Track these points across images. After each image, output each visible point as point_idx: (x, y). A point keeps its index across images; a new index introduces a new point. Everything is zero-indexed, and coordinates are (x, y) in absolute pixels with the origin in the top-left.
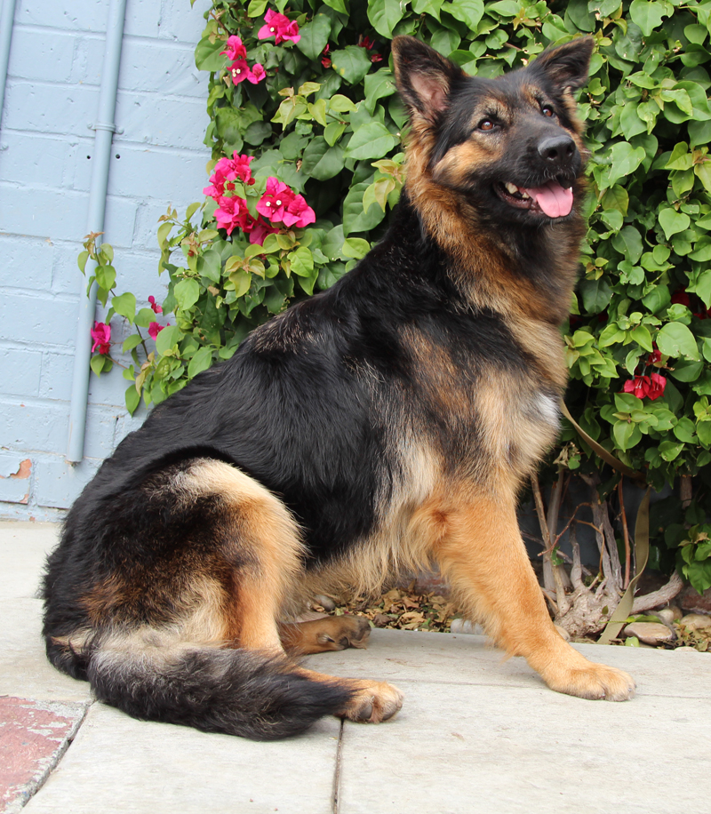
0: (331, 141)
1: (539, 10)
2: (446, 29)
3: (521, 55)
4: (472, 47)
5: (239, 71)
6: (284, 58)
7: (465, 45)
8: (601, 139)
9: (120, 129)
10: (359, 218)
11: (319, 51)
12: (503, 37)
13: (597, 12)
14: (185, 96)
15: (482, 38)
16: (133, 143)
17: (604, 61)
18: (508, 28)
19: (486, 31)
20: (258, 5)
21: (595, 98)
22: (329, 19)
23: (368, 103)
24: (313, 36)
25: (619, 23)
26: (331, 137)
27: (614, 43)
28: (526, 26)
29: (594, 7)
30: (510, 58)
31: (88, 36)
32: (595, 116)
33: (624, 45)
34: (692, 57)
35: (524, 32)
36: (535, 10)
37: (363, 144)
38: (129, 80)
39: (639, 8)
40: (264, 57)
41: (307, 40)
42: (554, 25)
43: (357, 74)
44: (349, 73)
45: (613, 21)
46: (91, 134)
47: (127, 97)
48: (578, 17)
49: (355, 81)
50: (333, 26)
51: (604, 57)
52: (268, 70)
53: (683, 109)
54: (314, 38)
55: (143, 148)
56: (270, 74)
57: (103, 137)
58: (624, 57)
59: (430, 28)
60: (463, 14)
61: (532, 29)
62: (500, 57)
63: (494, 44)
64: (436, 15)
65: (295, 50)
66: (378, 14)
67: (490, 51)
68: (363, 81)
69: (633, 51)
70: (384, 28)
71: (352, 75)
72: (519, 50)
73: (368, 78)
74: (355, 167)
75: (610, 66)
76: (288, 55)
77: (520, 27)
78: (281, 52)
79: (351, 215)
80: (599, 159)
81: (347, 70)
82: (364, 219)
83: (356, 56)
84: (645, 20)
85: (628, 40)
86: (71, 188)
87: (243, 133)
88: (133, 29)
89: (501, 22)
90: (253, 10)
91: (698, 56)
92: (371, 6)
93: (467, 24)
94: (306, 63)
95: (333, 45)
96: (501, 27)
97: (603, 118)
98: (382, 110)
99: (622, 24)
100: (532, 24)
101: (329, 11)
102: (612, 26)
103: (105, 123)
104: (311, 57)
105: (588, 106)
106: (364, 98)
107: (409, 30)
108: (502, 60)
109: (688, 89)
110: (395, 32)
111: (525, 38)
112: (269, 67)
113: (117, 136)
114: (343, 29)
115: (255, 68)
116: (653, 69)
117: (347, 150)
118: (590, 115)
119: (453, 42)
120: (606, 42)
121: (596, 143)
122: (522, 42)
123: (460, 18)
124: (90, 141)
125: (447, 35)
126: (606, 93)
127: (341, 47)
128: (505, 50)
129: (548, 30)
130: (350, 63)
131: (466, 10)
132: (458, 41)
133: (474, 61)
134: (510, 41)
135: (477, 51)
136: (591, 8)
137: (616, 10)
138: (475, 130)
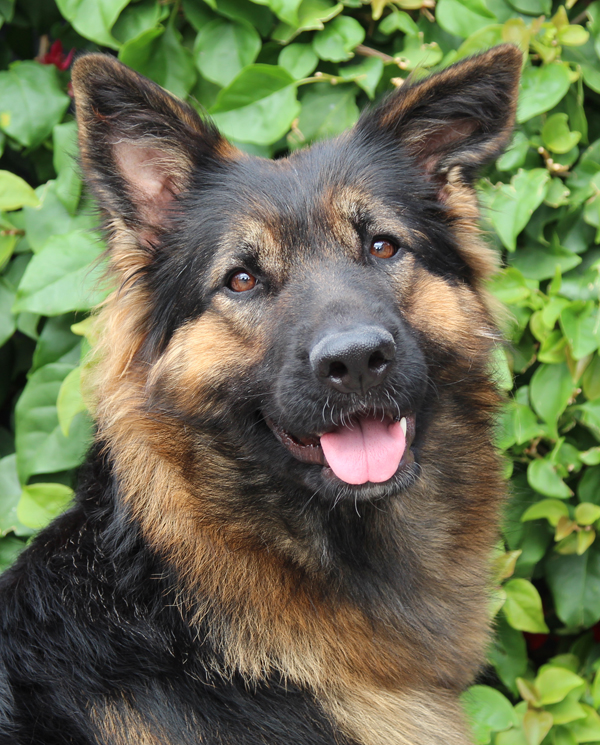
2: (227, 21)
3: (392, 71)
4: (286, 58)
7: (270, 54)
8: (574, 246)
10: (51, 442)
12: (352, 33)
15: (307, 38)
17: (573, 77)
18: (362, 14)
19: (314, 22)
21: (557, 157)
23: (65, 187)
27: (595, 36)
28: (400, 9)
30: (367, 78)
32: (560, 196)
35: (398, 21)
37: (54, 279)
42: (464, 3)
43: (37, 124)
44: (20, 122)
49: (34, 140)
51: (573, 68)
59: (192, 18)
61: (415, 14)
62: (347, 76)
63: (334, 49)
67: (325, 66)
68: (50, 138)
71: (27, 127)
72: (389, 60)
73: (61, 133)
74: (40, 328)
75: (587, 89)
77: (387, 11)
79: (34, 436)
80: (570, 288)
81: (15, 116)
82: (63, 443)
83: (33, 84)
93: (274, 8)
96: (348, 12)
97: (577, 201)
100: (414, 3)
105: (542, 175)
106: (53, 176)
107: (148, 24)
108: (351, 85)
110: (118, 29)
111: (399, 35)
114: (4, 25)
117: (21, 295)
118: (549, 194)
119: (244, 47)
120: (577, 36)
121: (563, 254)
122: (392, 43)
126: (582, 147)
128: (358, 60)
130: (20, 102)
132: (256, 46)
133: (290, 92)
134: (368, 42)
135: (297, 66)
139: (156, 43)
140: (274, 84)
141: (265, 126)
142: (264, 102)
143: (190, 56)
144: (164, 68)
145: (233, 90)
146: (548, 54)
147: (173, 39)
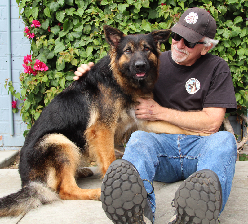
0: (50, 50)
1: (97, 10)
2: (76, 18)
3: (94, 22)
4: (82, 22)
5: (28, 36)
6: (39, 31)
7: (80, 21)
9: (13, 54)
10: (60, 67)
11: (47, 28)
12: (89, 18)
13: (111, 9)
14: (27, 44)
15: (84, 19)
16: (16, 57)
17: (114, 20)
19: (85, 17)
20: (32, 19)
22: (49, 20)
23: (59, 39)
24: (45, 25)
25: (117, 11)
26: (50, 48)
27: (116, 16)
30: (91, 23)
31: (3, 33)
33: (119, 16)
34: (136, 17)
35: (94, 16)
37: (58, 49)
38: (13, 42)
39: (120, 6)
40: (35, 31)
41: (44, 26)
42: (101, 13)
43: (57, 32)
44: (55, 32)
45: (115, 10)
46: (6, 56)
47: (13, 46)
48: (108, 11)
49: (57, 34)
50: (50, 22)
53: (133, 30)
54: (46, 25)
55: (19, 58)
56: (36, 35)
57: (9, 56)
58: (119, 19)
60: (78, 14)
62: (89, 23)
63: (87, 20)
64: (72, 15)
65: (41, 29)
66: (59, 17)
67: (87, 22)
69: (121, 17)
70: (61, 20)
71: (56, 33)
72: (94, 21)
73: (59, 32)
74: (57, 55)
75: (115, 22)
76: (40, 30)
78: (38, 30)
79: (58, 67)
81: (54, 32)
82: (61, 67)
83: (56, 28)
84: (122, 9)
85: (120, 15)
86: (3, 69)
87: (39, 51)
88: (13, 29)
89: (89, 14)
90: (31, 20)
91: (138, 16)
92: (57, 15)
93: (80, 16)
94: (45, 31)
95: (51, 26)
96: (89, 16)
98: (63, 40)
99: (118, 11)
100: (96, 14)
101: (49, 18)
102: (115, 12)
103: (9, 53)
104: (45, 30)
107: (67, 19)
109: (135, 25)
110: (63, 20)
112: (35, 33)
113: (12, 56)
114: (53, 22)
115: (32, 34)
116: (126, 21)
117: (54, 51)
119: (78, 21)
120: (114, 16)
122: (94, 19)
123: (78, 15)
124: (6, 58)
125: (76, 19)
127: (53, 26)
128: (90, 21)
129: (100, 15)
130: (55, 30)
131: (79, 13)
132: (79, 21)
133: (83, 25)
134: (91, 19)
135: (83, 22)
136: (110, 8)
137: (116, 8)
138: (124, 51)
139: (68, 22)
140: (80, 25)
141: (80, 30)
142: (80, 27)
143: (72, 23)
144: (70, 24)
145: (76, 26)
146: (111, 18)
147: (70, 21)
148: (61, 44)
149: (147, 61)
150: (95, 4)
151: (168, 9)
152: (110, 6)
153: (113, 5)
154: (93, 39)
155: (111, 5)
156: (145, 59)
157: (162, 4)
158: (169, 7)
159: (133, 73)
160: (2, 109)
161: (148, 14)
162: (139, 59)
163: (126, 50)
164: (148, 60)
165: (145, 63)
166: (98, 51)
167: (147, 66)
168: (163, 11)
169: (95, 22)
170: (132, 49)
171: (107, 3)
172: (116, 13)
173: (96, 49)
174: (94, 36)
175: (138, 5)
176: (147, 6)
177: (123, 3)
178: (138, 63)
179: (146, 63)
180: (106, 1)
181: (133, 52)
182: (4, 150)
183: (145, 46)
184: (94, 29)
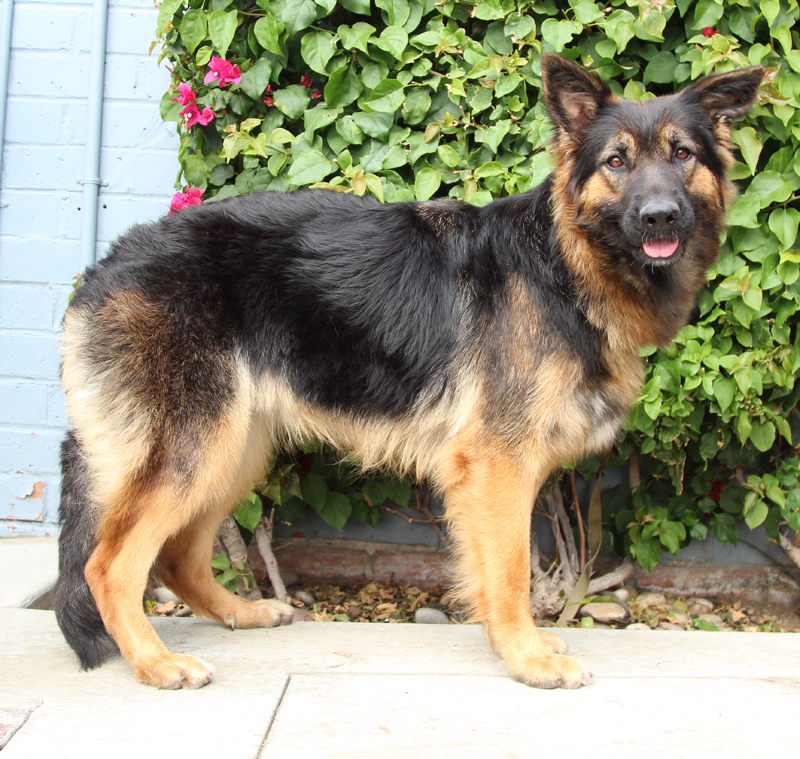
0: (274, 172)
1: (459, 38)
2: (375, 63)
3: (445, 81)
4: (400, 77)
5: (190, 115)
6: (230, 100)
7: (393, 75)
8: (523, 152)
9: (105, 182)
11: (261, 91)
12: (428, 64)
13: (513, 35)
14: (162, 149)
15: (408, 68)
16: (117, 193)
17: (522, 79)
18: (431, 57)
19: (411, 60)
20: (205, 54)
21: (515, 114)
22: (269, 62)
23: (307, 135)
24: (255, 78)
25: (534, 44)
26: (273, 168)
27: (530, 62)
28: (448, 54)
29: (509, 31)
30: (434, 84)
31: (73, 102)
32: (516, 130)
34: (604, 71)
35: (446, 59)
36: (455, 38)
37: (302, 171)
38: (109, 140)
39: (550, 27)
40: (212, 101)
41: (251, 82)
42: (474, 50)
43: (297, 109)
44: (290, 109)
45: (528, 43)
46: (80, 188)
47: (109, 153)
48: (496, 42)
49: (296, 116)
50: (273, 69)
51: (521, 76)
52: (217, 112)
54: (256, 80)
55: (127, 197)
56: (218, 116)
57: (90, 190)
59: (361, 63)
60: (388, 45)
61: (454, 57)
62: (425, 83)
63: (419, 72)
64: (363, 49)
65: (240, 93)
66: (312, 53)
67: (416, 79)
68: (303, 115)
70: (318, 66)
71: (293, 111)
72: (444, 76)
73: (307, 112)
75: (527, 84)
76: (235, 97)
77: (442, 55)
78: (227, 95)
80: (521, 171)
81: (288, 107)
83: (296, 94)
84: (557, 37)
86: (65, 237)
87: (209, 176)
88: (111, 92)
89: (425, 52)
90: (201, 59)
91: (611, 70)
92: (305, 46)
93: (392, 53)
94: (252, 104)
95: (273, 86)
96: (425, 56)
97: (524, 133)
98: (320, 139)
99: (537, 45)
100: (454, 51)
101: (270, 56)
102: (527, 48)
103: (90, 177)
104: (255, 97)
105: (509, 121)
106: (304, 131)
107: (342, 65)
108: (428, 87)
110: (328, 68)
111: (447, 65)
112: (217, 109)
113: (102, 189)
114: (283, 70)
115: (204, 111)
117: (288, 178)
118: (511, 130)
119: (382, 73)
120: (523, 62)
121: (519, 156)
122: (446, 69)
123: (385, 48)
124: (79, 195)
125: (376, 67)
126: (526, 110)
127: (282, 87)
128: (429, 77)
129: (468, 56)
130: (291, 101)
131: (391, 42)
132: (387, 72)
133: (401, 90)
134: (433, 69)
135: (404, 79)
136: (507, 32)
137: (531, 33)
138: (603, 163)
139: (346, 73)
140: (394, 87)
141: (391, 105)
142: (390, 95)
143: (360, 79)
144: (349, 84)
145: (376, 90)
146: (511, 70)
147: (353, 72)
148: (316, 153)
149: (683, 197)
150: (452, 14)
151: (730, 51)
152: (508, 24)
153: (520, 23)
154: (438, 142)
155: (511, 20)
156: (675, 193)
157: (709, 32)
158: (734, 44)
159: (634, 240)
160: (51, 383)
161: (644, 64)
162: (656, 191)
163: (609, 161)
164: (686, 193)
165: (676, 206)
166: (454, 188)
167: (683, 214)
168: (711, 58)
169: (450, 81)
170: (631, 155)
171: (499, 14)
172: (529, 52)
173: (448, 182)
174: (442, 133)
175: (619, 29)
176: (656, 33)
177: (559, 17)
178: (651, 206)
179: (680, 205)
180: (495, 7)
181: (635, 166)
182: (47, 535)
183: (674, 144)
184: (441, 107)
